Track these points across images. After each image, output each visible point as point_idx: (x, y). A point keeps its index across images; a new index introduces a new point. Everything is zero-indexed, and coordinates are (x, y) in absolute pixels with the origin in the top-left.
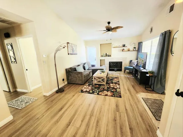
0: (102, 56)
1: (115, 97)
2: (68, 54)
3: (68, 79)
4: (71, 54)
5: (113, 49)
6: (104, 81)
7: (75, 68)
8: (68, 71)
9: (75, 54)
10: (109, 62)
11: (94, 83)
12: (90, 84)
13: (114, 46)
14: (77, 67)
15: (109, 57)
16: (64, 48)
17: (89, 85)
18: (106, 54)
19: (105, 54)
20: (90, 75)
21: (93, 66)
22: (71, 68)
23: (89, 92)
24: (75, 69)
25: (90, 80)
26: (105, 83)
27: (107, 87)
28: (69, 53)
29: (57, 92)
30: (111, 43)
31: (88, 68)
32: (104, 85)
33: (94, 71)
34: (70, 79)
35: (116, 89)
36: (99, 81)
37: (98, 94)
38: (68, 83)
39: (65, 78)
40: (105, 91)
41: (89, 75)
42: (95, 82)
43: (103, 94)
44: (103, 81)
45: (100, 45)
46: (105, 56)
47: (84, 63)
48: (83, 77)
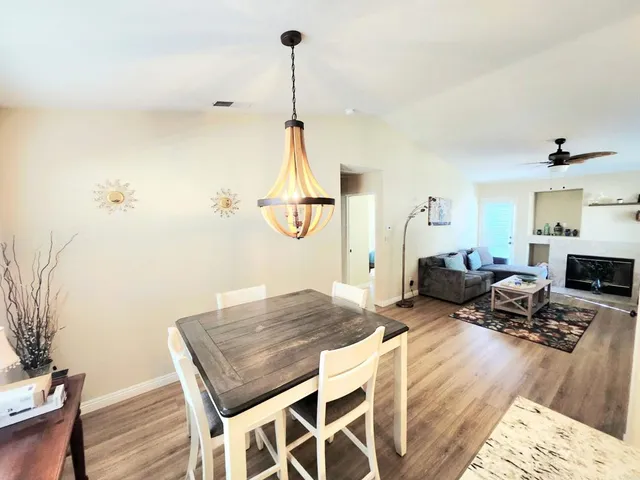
0: (540, 232)
1: (549, 346)
2: (429, 224)
3: (421, 285)
4: (436, 224)
5: (586, 210)
6: (527, 308)
7: (443, 261)
8: (423, 264)
9: (445, 224)
10: (569, 256)
11: (492, 307)
12: (482, 309)
13: (592, 200)
14: (448, 259)
15: (571, 239)
16: (423, 210)
17: (477, 310)
18: (558, 225)
19: (553, 225)
20: (483, 286)
21: (499, 261)
22: (431, 258)
23: (475, 322)
24: (442, 263)
25: (483, 299)
26: (528, 313)
27: (535, 325)
28: (431, 221)
29: (399, 305)
30: (582, 189)
31: (479, 266)
32: (525, 317)
33: (499, 276)
34: (426, 284)
35: (564, 335)
36: (510, 305)
37: (499, 330)
38: (420, 294)
39: (416, 280)
40: (521, 330)
41: (479, 283)
42: (498, 304)
43: (514, 334)
44: (522, 305)
45: (536, 194)
46: (552, 231)
47: (469, 248)
48: (463, 285)
